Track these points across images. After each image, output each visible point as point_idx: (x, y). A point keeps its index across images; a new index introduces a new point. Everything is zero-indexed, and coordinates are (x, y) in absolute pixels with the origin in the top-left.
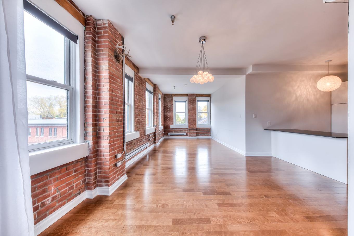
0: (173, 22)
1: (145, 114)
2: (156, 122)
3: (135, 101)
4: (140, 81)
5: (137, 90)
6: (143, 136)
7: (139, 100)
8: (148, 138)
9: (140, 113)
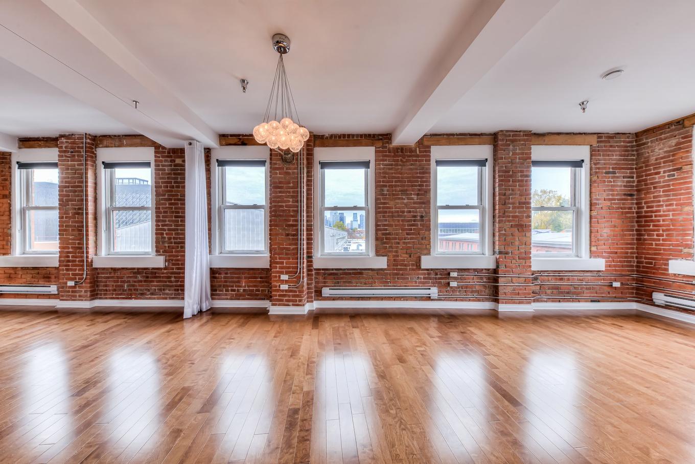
0: (244, 88)
1: (422, 221)
2: (497, 243)
3: (377, 199)
4: (400, 156)
5: (385, 177)
6: (413, 270)
7: (394, 195)
8: (440, 278)
9: (399, 221)
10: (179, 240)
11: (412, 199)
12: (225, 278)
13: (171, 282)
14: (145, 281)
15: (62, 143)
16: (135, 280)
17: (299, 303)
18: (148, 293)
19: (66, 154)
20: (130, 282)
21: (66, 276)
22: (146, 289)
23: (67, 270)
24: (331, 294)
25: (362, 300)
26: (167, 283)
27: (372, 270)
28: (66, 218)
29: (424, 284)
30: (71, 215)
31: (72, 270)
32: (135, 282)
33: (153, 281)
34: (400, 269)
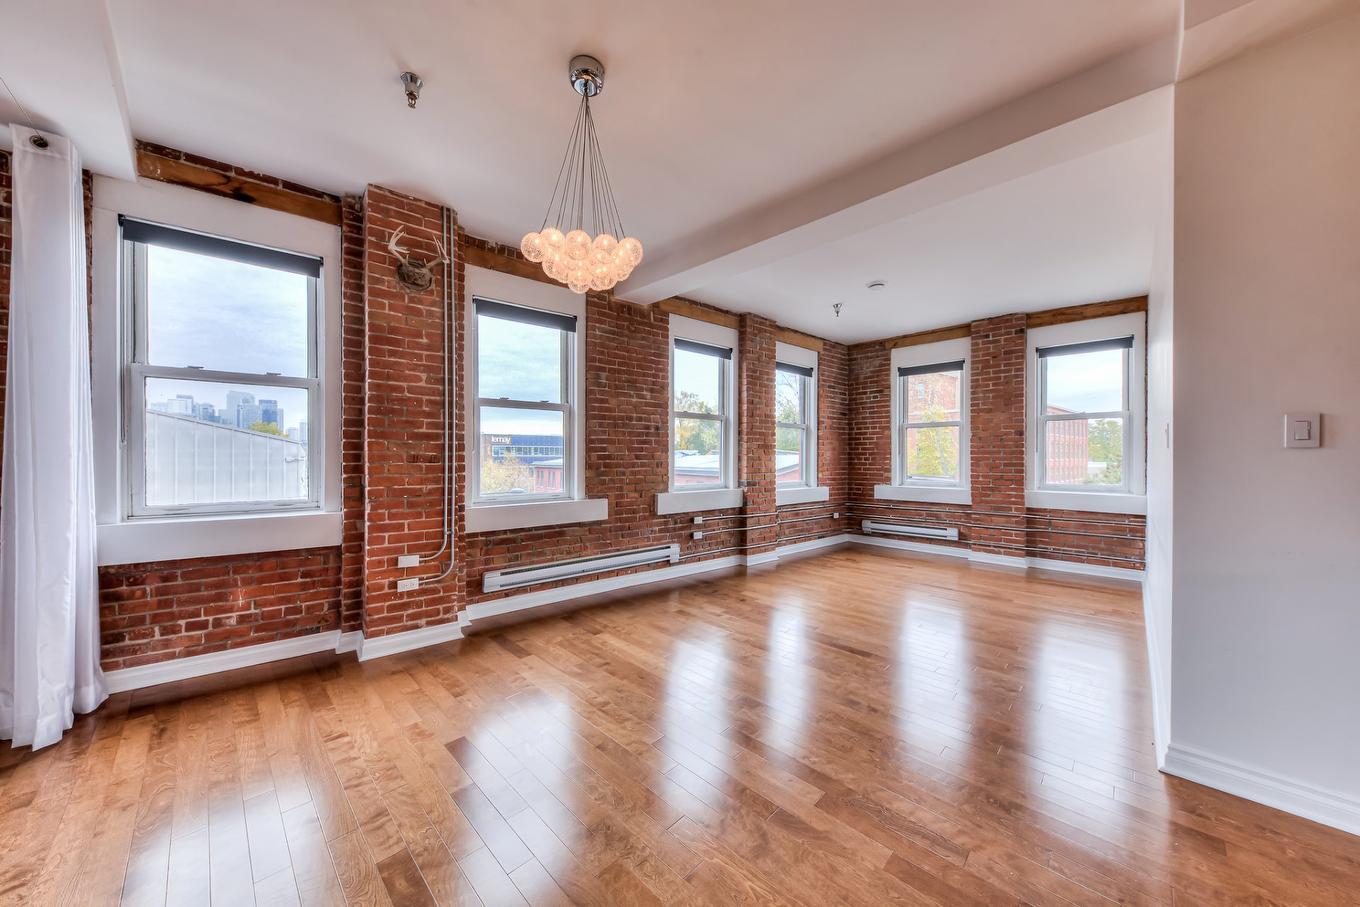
0: (412, 96)
1: (658, 435)
2: (745, 470)
3: (588, 392)
4: (625, 320)
5: (602, 353)
6: (645, 518)
7: (616, 387)
8: (682, 529)
9: (624, 433)
11: (643, 397)
12: (159, 592)
17: (446, 616)
24: (504, 583)
25: (563, 585)
27: (580, 525)
29: (660, 542)
34: (627, 520)
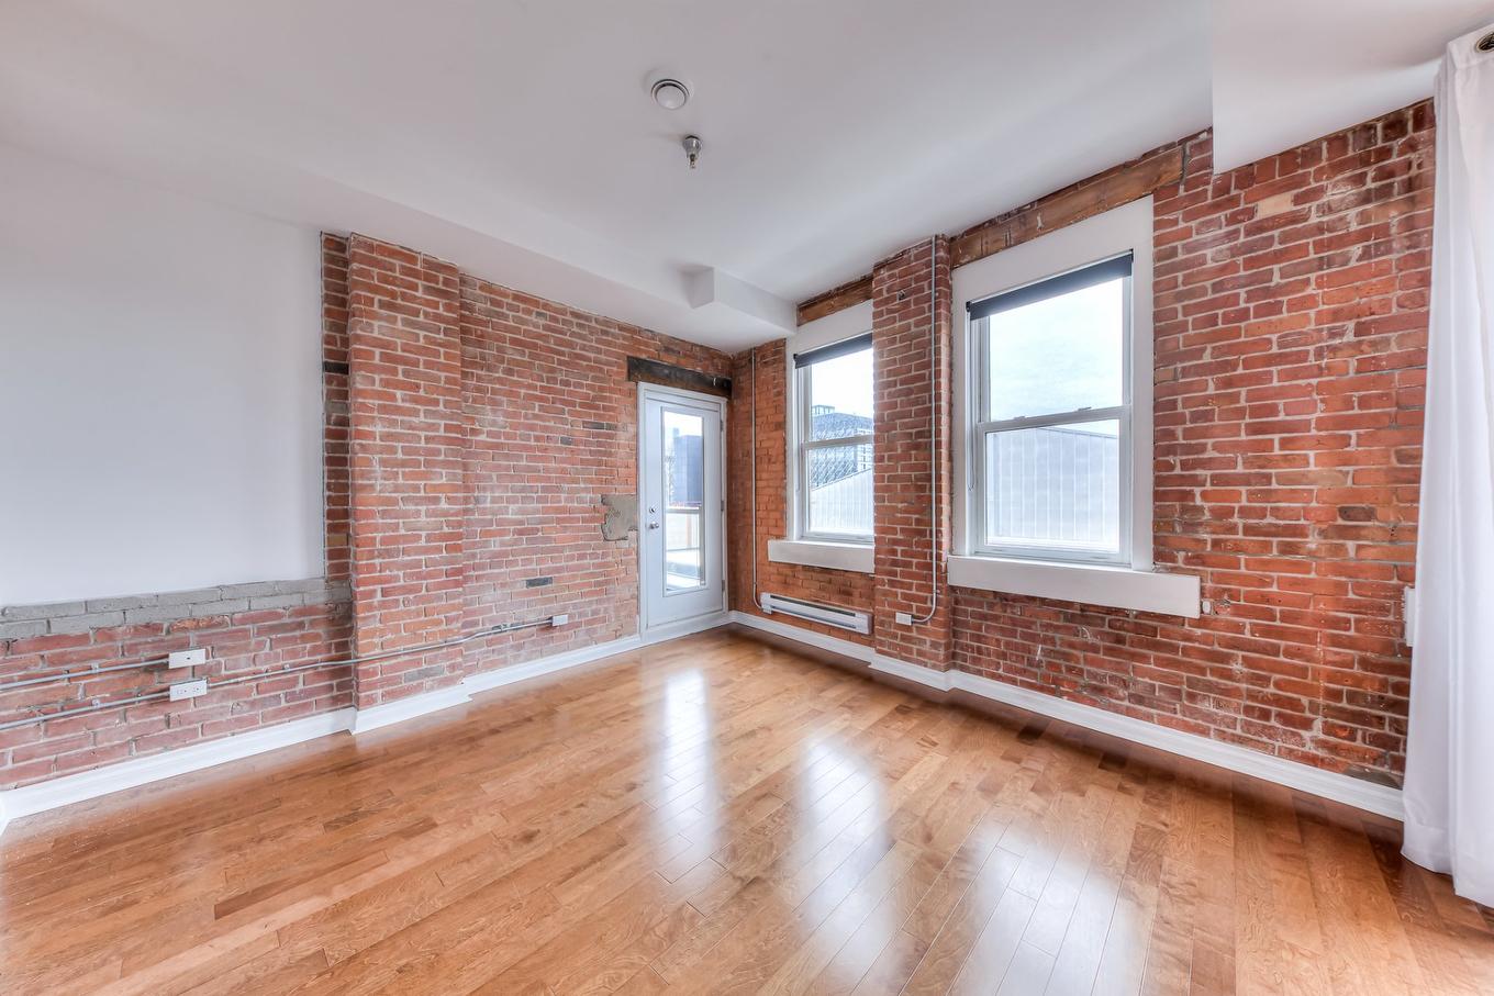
10: (1270, 520)
13: (1228, 675)
14: (1109, 651)
15: (882, 281)
16: (1074, 639)
18: (1121, 692)
19: (890, 306)
20: (1054, 644)
21: (889, 599)
22: (1112, 678)
23: (892, 583)
26: (1209, 677)
28: (890, 458)
30: (899, 451)
31: (902, 585)
32: (1072, 645)
33: (1145, 659)
